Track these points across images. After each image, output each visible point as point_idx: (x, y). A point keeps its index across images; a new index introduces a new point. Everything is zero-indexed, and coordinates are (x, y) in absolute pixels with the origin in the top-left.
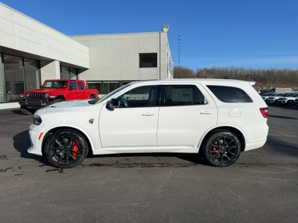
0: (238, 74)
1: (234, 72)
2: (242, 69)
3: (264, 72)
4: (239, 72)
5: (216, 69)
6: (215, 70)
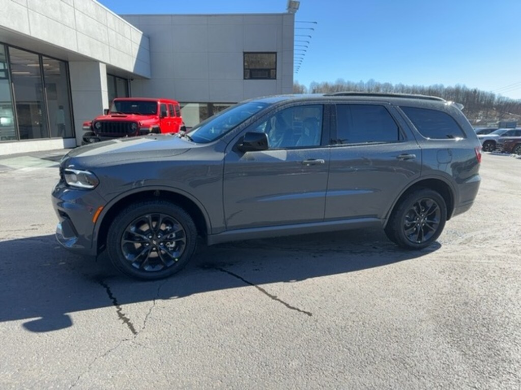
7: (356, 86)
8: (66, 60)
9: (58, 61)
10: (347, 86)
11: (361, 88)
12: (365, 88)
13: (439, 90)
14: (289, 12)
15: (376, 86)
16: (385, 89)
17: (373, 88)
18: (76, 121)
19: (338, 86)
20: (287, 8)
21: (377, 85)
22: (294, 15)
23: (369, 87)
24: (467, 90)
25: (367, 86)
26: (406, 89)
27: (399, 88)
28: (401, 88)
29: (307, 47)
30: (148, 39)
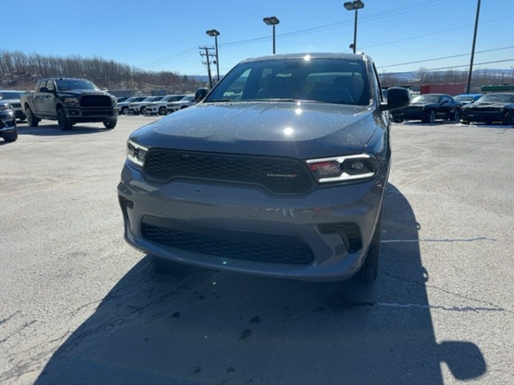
0: (13, 64)
4: (12, 59)
21: (6, 53)
27: (34, 57)
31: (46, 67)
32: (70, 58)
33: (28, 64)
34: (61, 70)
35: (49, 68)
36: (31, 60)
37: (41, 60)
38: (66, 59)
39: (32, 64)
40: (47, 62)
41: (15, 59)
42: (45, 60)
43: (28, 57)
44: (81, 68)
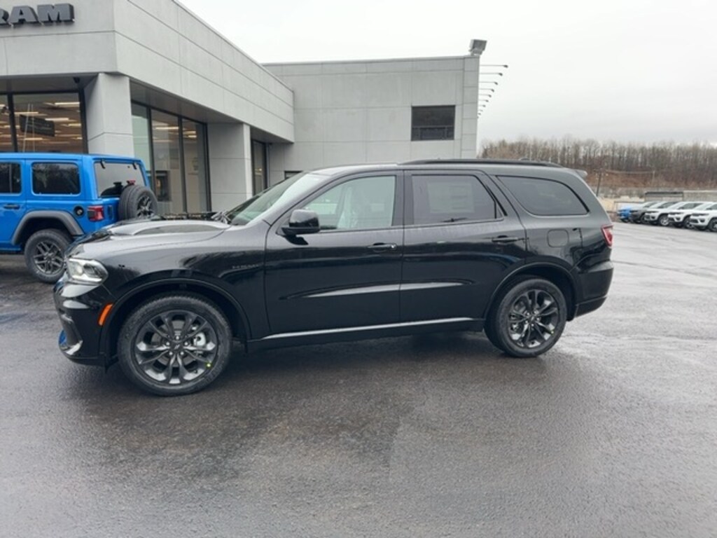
0: (581, 155)
1: (570, 150)
2: (590, 143)
3: (643, 150)
4: (582, 149)
5: (529, 143)
6: (526, 144)
7: (546, 144)
8: (205, 121)
9: (193, 123)
10: (532, 144)
11: (553, 145)
12: (558, 146)
13: (668, 148)
14: (472, 55)
15: (574, 143)
16: (587, 148)
17: (571, 147)
18: (212, 195)
19: (520, 144)
20: (469, 49)
21: (577, 142)
22: (479, 58)
23: (564, 145)
24: (710, 148)
25: (562, 143)
26: (619, 147)
27: (608, 146)
28: (612, 146)
29: (490, 96)
30: (292, 93)
31: (620, 157)
32: (657, 145)
33: (599, 154)
34: (640, 160)
35: (625, 159)
36: (605, 149)
37: (616, 148)
38: (651, 146)
39: (604, 154)
40: (624, 151)
41: (585, 149)
42: (621, 150)
43: (601, 146)
44: (670, 158)
